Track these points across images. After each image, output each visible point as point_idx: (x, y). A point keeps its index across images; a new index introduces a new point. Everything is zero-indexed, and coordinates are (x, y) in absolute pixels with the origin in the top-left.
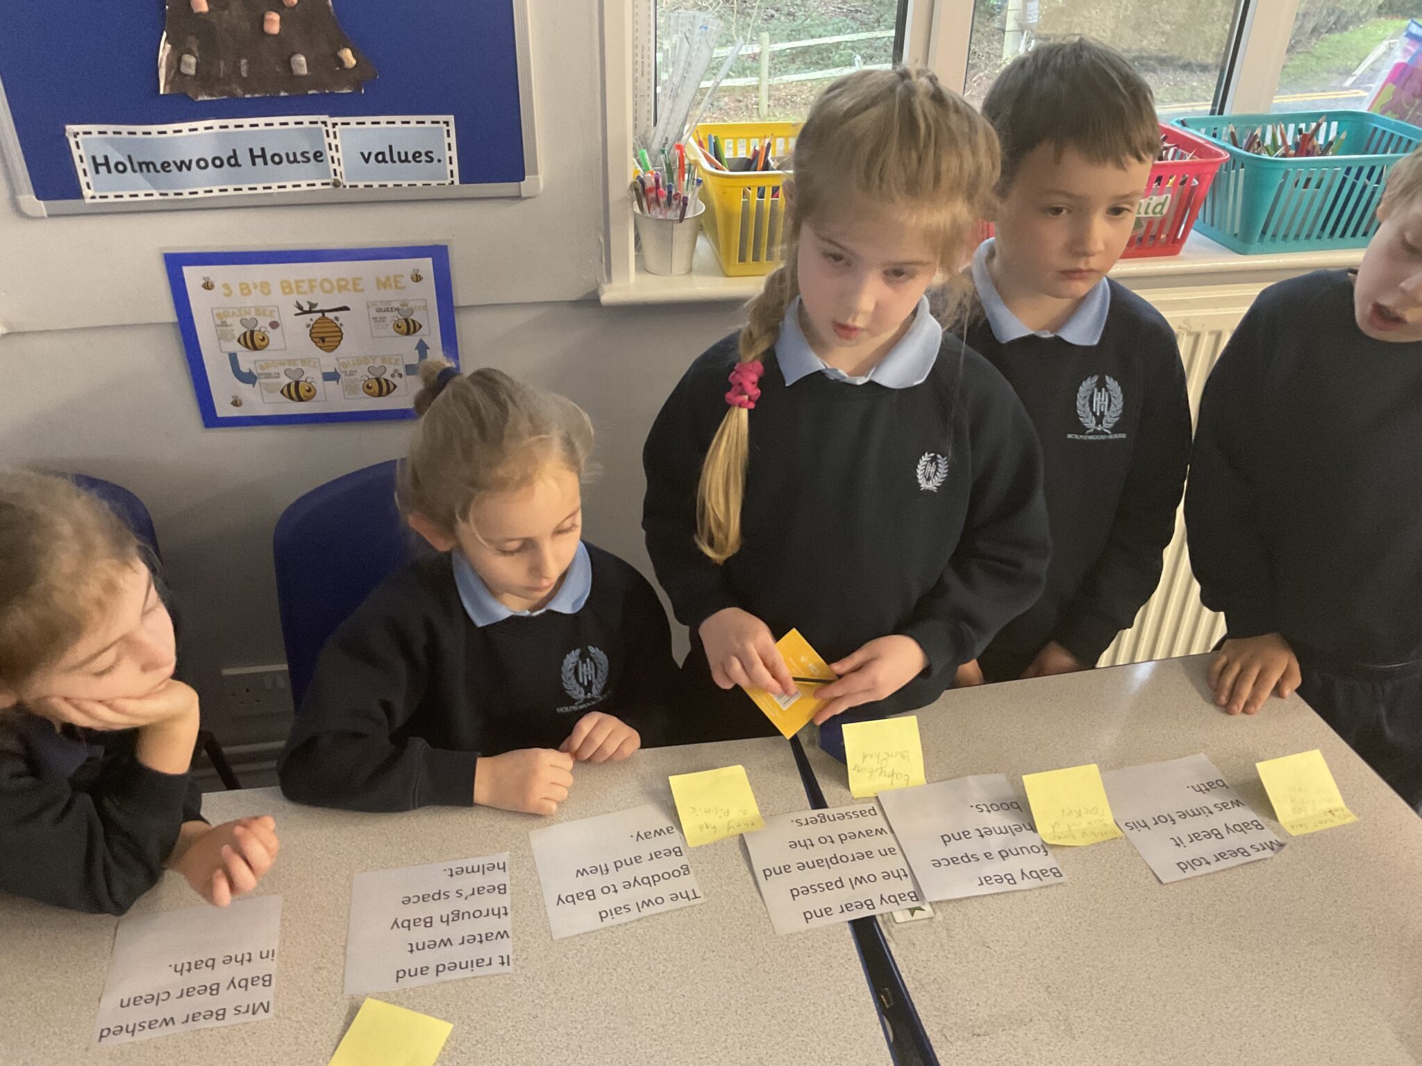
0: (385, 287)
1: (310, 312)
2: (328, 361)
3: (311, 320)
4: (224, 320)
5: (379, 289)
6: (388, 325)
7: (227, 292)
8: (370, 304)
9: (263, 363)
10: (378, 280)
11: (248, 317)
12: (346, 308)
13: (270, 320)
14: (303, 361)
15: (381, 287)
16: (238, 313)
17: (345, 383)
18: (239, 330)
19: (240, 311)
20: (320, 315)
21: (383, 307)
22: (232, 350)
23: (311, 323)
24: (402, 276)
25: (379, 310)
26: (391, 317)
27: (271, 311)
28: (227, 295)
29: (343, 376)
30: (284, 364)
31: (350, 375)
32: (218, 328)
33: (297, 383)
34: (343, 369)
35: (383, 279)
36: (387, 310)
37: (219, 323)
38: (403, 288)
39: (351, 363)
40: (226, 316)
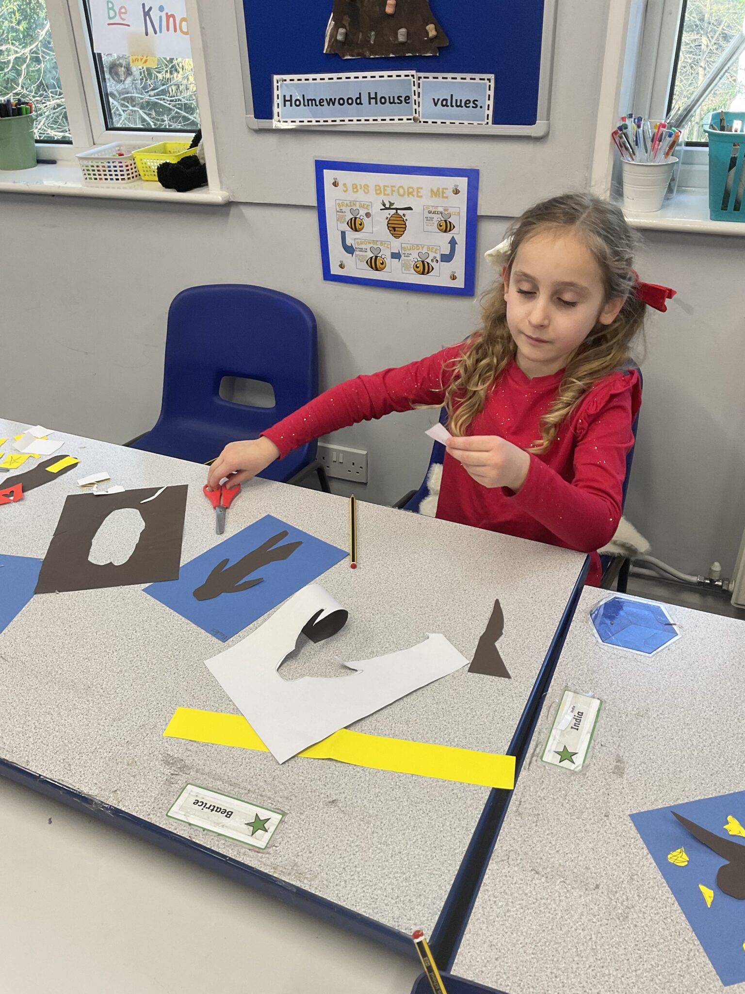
0: (436, 196)
1: (389, 209)
2: (396, 245)
3: (389, 214)
4: (341, 208)
5: (432, 197)
6: (434, 223)
7: (345, 189)
8: (425, 207)
9: (359, 241)
10: (432, 191)
11: (355, 208)
12: (410, 209)
13: (367, 211)
14: (382, 243)
15: (434, 196)
16: (349, 204)
17: (403, 262)
18: (349, 216)
19: (350, 203)
20: (395, 211)
21: (434, 210)
22: (343, 230)
23: (389, 216)
24: (447, 189)
25: (430, 212)
26: (437, 218)
27: (368, 206)
28: (345, 191)
29: (403, 256)
30: (370, 243)
31: (407, 256)
32: (338, 213)
33: (376, 257)
34: (403, 252)
35: (435, 190)
36: (434, 213)
37: (338, 210)
38: (447, 197)
39: (409, 248)
40: (343, 206)
